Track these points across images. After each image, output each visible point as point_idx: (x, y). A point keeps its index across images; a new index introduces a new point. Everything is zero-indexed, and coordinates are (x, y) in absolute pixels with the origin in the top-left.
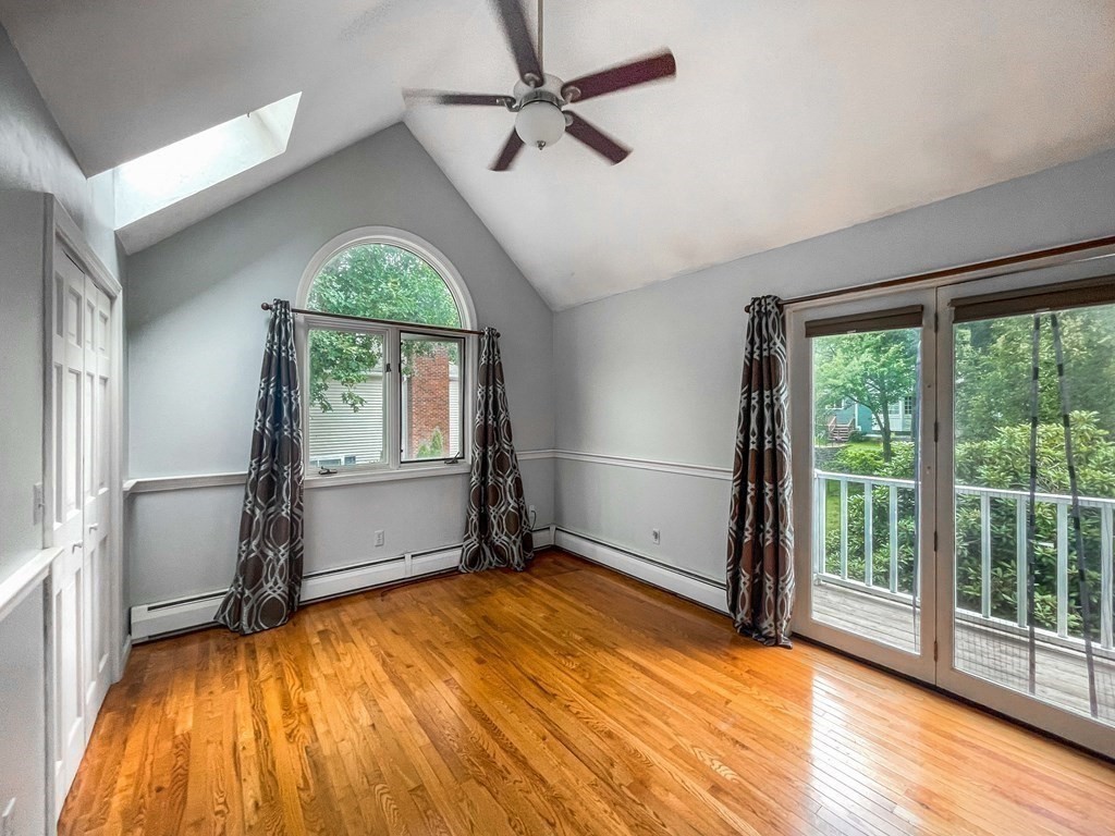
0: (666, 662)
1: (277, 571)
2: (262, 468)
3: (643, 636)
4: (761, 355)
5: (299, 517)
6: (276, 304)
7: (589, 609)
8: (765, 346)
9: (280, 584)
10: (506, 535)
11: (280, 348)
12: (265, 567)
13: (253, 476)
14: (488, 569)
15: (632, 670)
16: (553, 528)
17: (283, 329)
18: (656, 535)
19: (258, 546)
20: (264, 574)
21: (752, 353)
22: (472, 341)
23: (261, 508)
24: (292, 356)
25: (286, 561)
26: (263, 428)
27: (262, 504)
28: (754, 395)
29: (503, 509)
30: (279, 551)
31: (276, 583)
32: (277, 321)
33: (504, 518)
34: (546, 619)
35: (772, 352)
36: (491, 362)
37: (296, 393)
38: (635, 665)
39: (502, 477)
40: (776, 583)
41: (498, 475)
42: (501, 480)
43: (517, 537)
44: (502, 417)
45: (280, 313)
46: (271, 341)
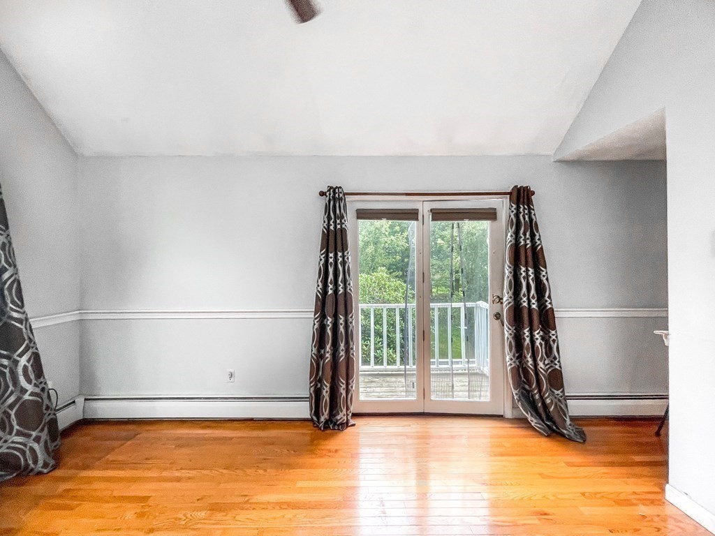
0: (300, 484)
3: (261, 472)
4: (335, 227)
7: (185, 473)
8: (338, 221)
15: (284, 512)
16: (80, 400)
18: (231, 375)
21: (329, 225)
28: (331, 255)
34: (141, 515)
35: (343, 226)
38: (282, 505)
40: (347, 384)
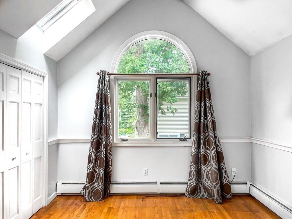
1: (99, 178)
2: (95, 137)
5: (110, 158)
6: (101, 72)
9: (100, 184)
10: (211, 182)
11: (102, 90)
12: (96, 176)
13: (92, 140)
14: (201, 198)
16: (249, 184)
17: (103, 82)
19: (93, 167)
20: (95, 179)
22: (194, 79)
23: (94, 153)
24: (107, 92)
25: (102, 175)
26: (95, 122)
27: (95, 152)
29: (209, 168)
30: (100, 171)
31: (99, 183)
32: (101, 79)
33: (210, 173)
36: (203, 89)
37: (108, 107)
39: (210, 151)
41: (207, 149)
42: (209, 152)
43: (217, 184)
44: (209, 118)
45: (102, 76)
46: (99, 87)
